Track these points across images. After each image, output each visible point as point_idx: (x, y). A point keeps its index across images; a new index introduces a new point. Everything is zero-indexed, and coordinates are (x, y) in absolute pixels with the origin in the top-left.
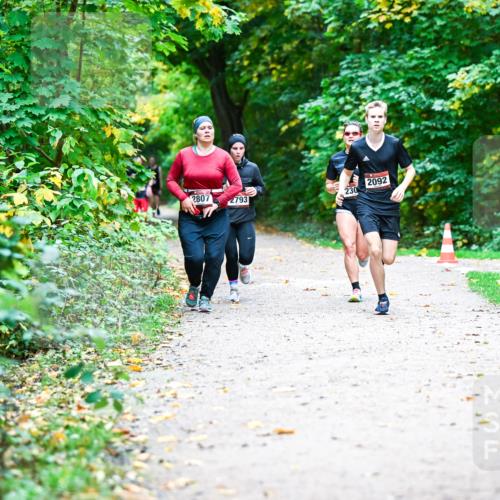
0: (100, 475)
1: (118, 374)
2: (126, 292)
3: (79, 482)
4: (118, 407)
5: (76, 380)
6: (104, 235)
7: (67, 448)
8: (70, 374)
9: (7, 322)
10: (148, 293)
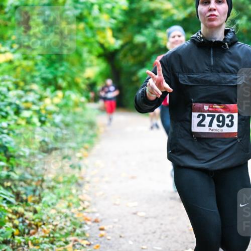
0: (74, 191)
1: (80, 158)
2: (82, 132)
3: (67, 194)
4: (80, 169)
5: (66, 160)
6: (75, 113)
7: (64, 182)
8: (64, 158)
9: (44, 141)
10: (91, 132)
